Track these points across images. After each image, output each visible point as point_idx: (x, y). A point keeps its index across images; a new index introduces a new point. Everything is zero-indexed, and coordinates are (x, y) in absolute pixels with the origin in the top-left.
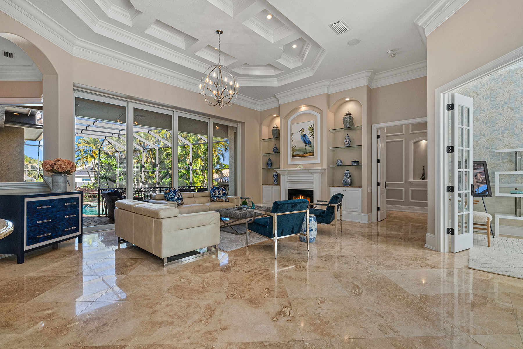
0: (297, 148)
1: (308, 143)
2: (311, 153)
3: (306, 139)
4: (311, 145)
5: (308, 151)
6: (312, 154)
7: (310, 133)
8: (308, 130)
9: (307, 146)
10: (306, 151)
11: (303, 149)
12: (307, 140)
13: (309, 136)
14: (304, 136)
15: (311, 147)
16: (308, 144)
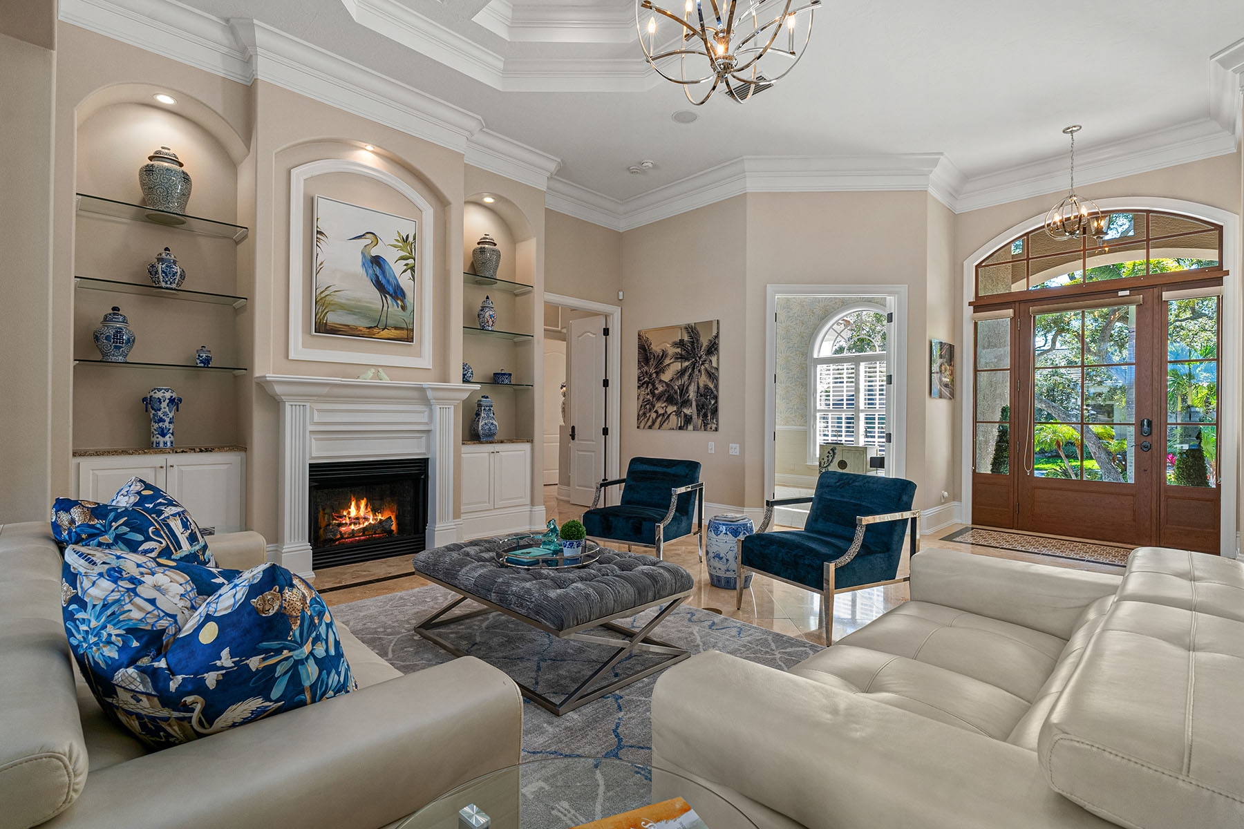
0: (343, 301)
1: (391, 291)
2: (402, 329)
3: (385, 276)
4: (402, 301)
5: (390, 322)
6: (406, 335)
7: (402, 258)
8: (395, 246)
9: (389, 301)
10: (383, 318)
11: (370, 309)
12: (388, 281)
13: (396, 268)
14: (377, 261)
15: (404, 308)
16: (391, 295)
